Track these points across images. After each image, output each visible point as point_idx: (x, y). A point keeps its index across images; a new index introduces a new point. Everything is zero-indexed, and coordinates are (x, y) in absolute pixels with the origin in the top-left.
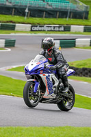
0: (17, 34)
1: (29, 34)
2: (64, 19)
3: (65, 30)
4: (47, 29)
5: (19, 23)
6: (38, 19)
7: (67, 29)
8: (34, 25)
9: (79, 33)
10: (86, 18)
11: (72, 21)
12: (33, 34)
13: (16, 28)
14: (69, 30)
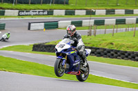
0: (6, 19)
1: (17, 19)
3: (48, 14)
5: (8, 9)
6: (24, 5)
7: (50, 13)
8: (21, 10)
9: (61, 16)
10: (67, 3)
11: (55, 6)
12: (21, 19)
13: (6, 14)
14: (52, 14)
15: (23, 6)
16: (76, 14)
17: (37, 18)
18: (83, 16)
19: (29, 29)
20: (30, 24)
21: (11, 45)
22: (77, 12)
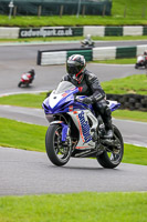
1: (17, 44)
2: (73, 16)
3: (74, 35)
4: (44, 33)
6: (29, 18)
7: (78, 32)
8: (23, 28)
9: (98, 38)
10: (108, 14)
11: (86, 19)
12: (23, 43)
14: (82, 35)
15: (28, 20)
16: (125, 33)
17: (53, 42)
18: (138, 37)
19: (39, 63)
20: (40, 53)
21: (7, 94)
22: (127, 30)
